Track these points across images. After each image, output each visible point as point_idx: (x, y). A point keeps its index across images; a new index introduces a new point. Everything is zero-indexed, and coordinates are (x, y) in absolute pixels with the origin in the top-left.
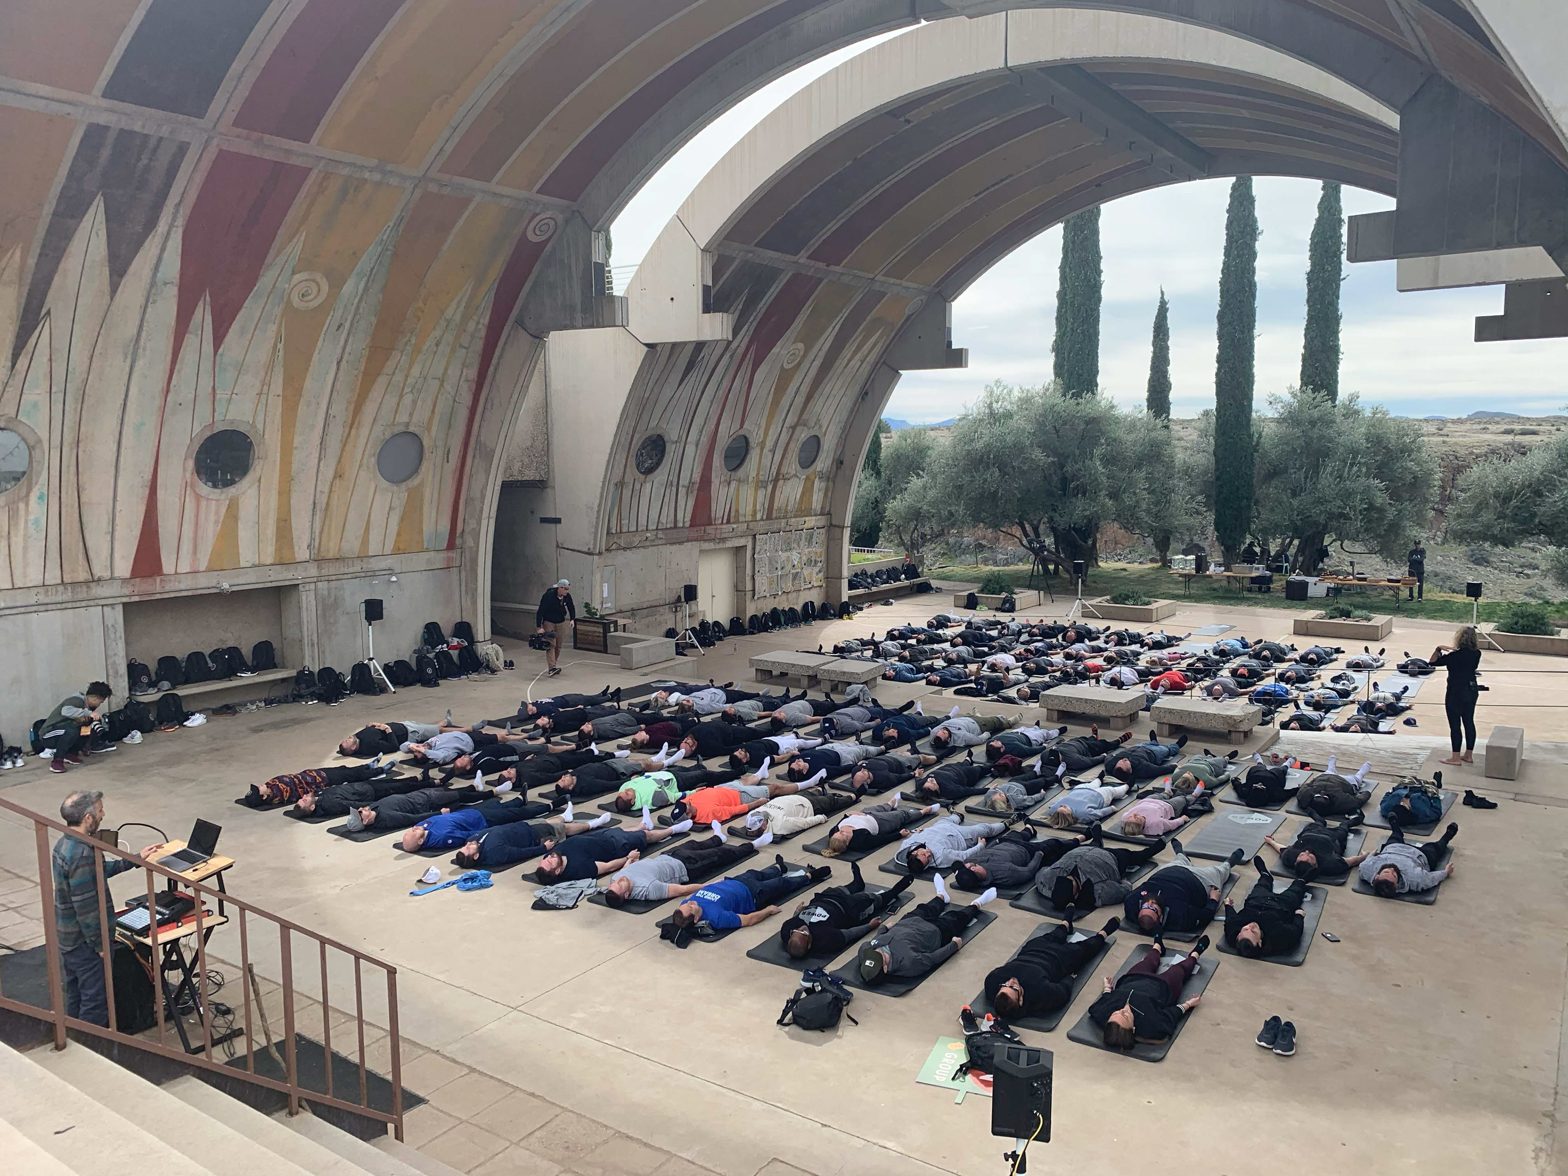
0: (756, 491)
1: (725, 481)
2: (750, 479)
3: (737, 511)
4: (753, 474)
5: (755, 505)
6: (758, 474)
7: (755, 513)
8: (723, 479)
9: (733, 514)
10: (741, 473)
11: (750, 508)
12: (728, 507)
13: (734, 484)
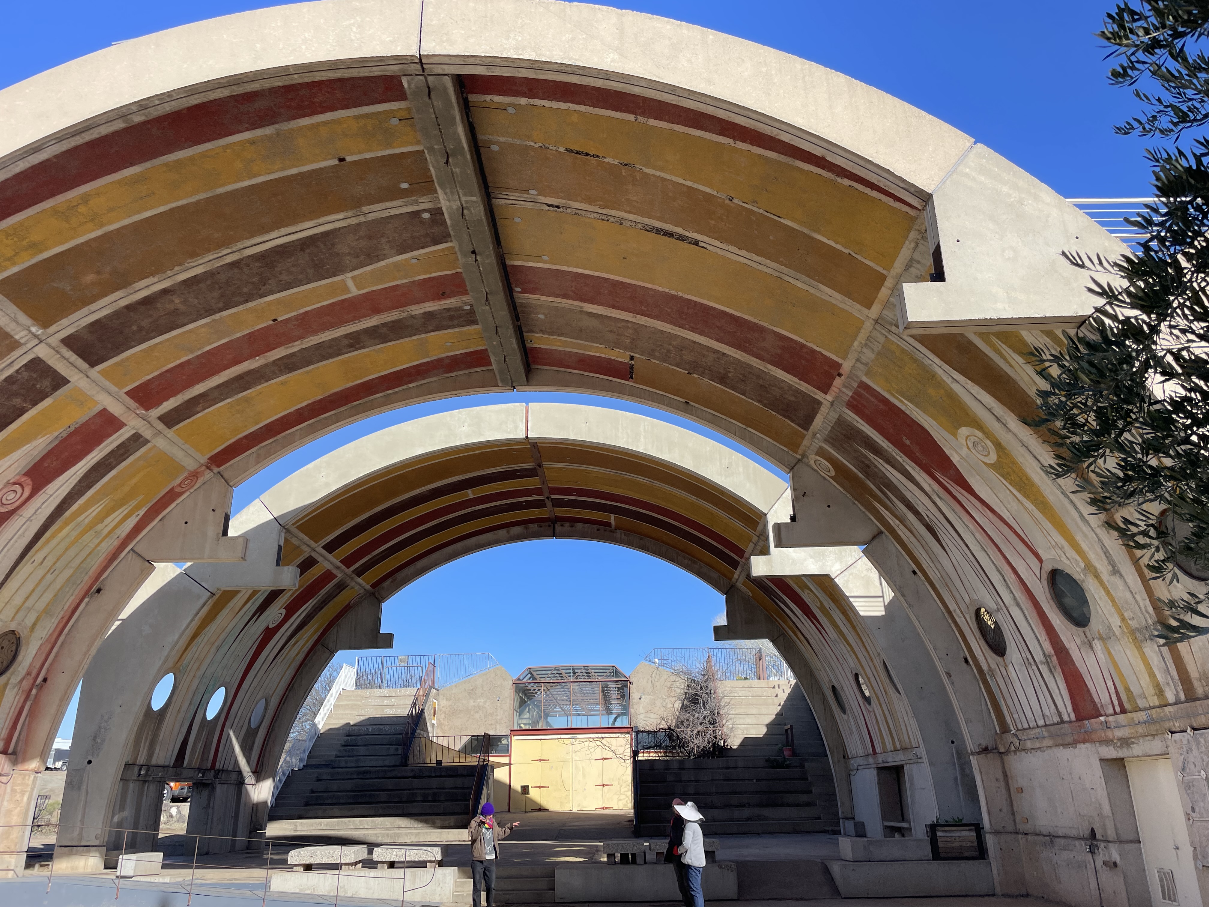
0: (1139, 648)
1: (1083, 643)
2: (1117, 631)
3: (1127, 689)
4: (1115, 622)
5: (1152, 675)
6: (1123, 619)
7: (1160, 693)
8: (1078, 642)
9: (1124, 697)
10: (1095, 625)
11: (1145, 680)
12: (1110, 684)
13: (1098, 645)
